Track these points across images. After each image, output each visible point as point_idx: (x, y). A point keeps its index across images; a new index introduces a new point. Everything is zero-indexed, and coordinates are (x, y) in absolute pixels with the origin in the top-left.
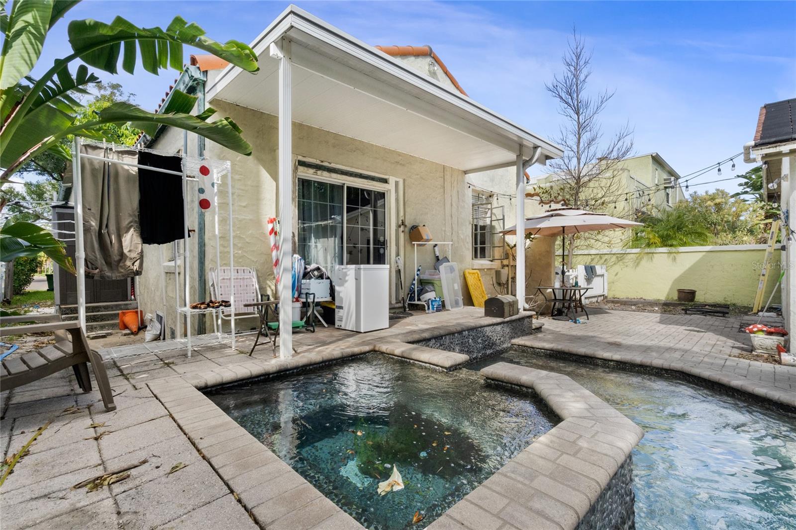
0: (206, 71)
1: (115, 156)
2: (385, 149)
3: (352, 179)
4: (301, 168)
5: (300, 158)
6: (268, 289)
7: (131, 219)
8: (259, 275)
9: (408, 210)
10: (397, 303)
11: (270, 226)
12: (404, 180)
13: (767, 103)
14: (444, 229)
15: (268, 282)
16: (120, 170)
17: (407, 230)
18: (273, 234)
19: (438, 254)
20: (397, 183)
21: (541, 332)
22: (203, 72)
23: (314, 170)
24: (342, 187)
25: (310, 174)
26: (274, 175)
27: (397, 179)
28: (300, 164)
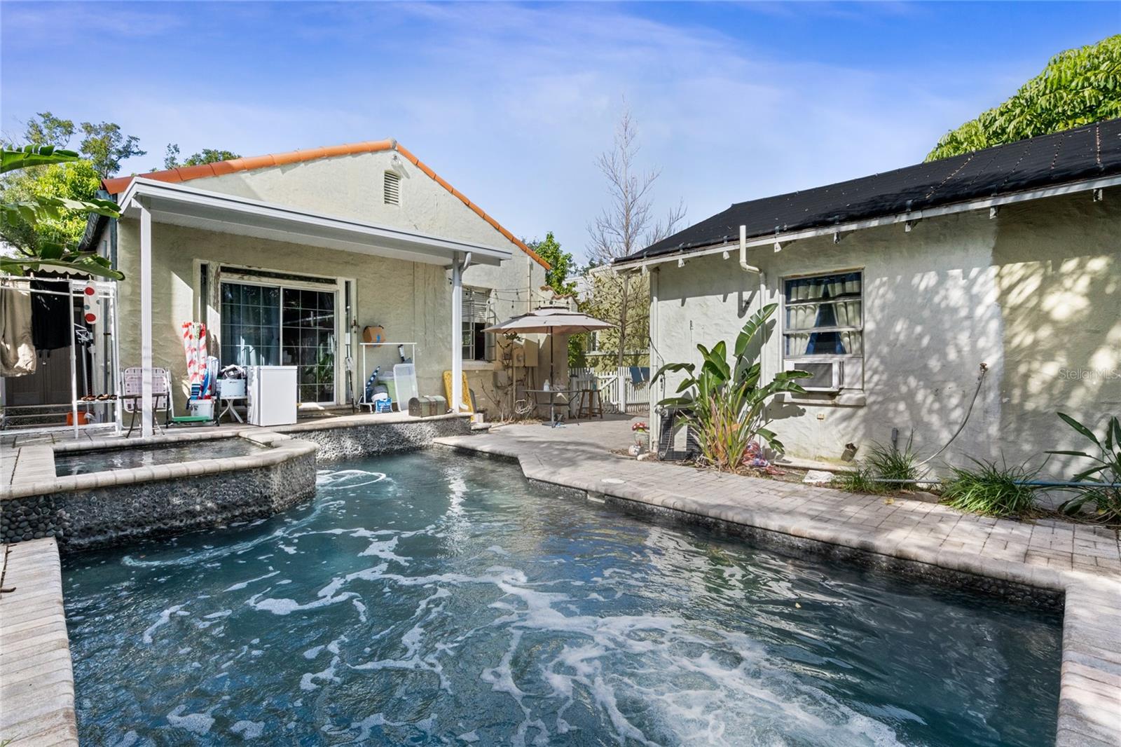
0: (116, 195)
1: (11, 284)
2: (330, 250)
3: (287, 281)
4: (224, 274)
5: (223, 264)
6: (184, 387)
7: (24, 331)
8: (174, 374)
9: (361, 310)
10: (347, 404)
11: (185, 330)
12: (357, 280)
13: (735, 203)
14: (413, 328)
15: (184, 381)
16: (15, 294)
17: (361, 330)
18: (188, 337)
19: (403, 354)
20: (347, 283)
21: (487, 433)
22: (113, 195)
23: (240, 276)
24: (279, 289)
25: (234, 279)
26: (190, 283)
27: (348, 280)
28: (224, 269)
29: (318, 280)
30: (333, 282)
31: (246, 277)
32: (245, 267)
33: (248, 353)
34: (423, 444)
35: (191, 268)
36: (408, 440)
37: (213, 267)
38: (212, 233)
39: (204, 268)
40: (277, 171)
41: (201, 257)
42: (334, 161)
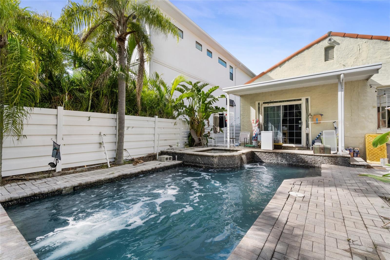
9: (313, 109)
10: (306, 146)
12: (311, 97)
17: (312, 117)
18: (253, 123)
19: (335, 126)
24: (280, 106)
25: (266, 105)
26: (255, 109)
27: (307, 98)
28: (264, 103)
29: (295, 100)
30: (300, 100)
31: (269, 104)
32: (269, 101)
33: (272, 127)
34: (316, 165)
35: (255, 105)
36: (307, 162)
37: (261, 103)
38: (260, 93)
39: (259, 104)
40: (279, 68)
41: (257, 101)
42: (299, 55)
